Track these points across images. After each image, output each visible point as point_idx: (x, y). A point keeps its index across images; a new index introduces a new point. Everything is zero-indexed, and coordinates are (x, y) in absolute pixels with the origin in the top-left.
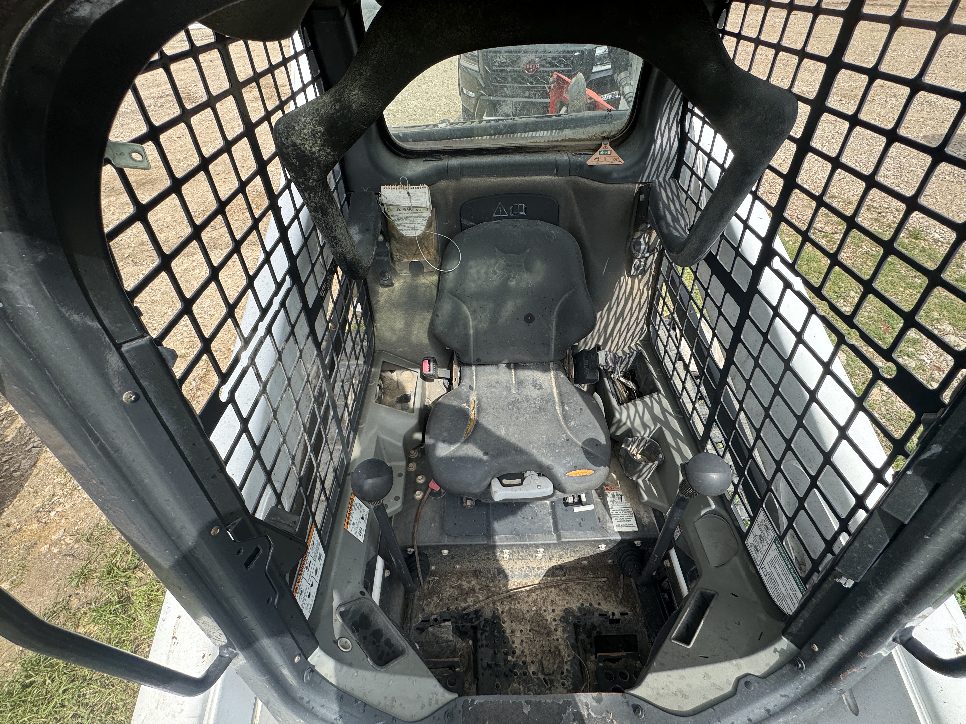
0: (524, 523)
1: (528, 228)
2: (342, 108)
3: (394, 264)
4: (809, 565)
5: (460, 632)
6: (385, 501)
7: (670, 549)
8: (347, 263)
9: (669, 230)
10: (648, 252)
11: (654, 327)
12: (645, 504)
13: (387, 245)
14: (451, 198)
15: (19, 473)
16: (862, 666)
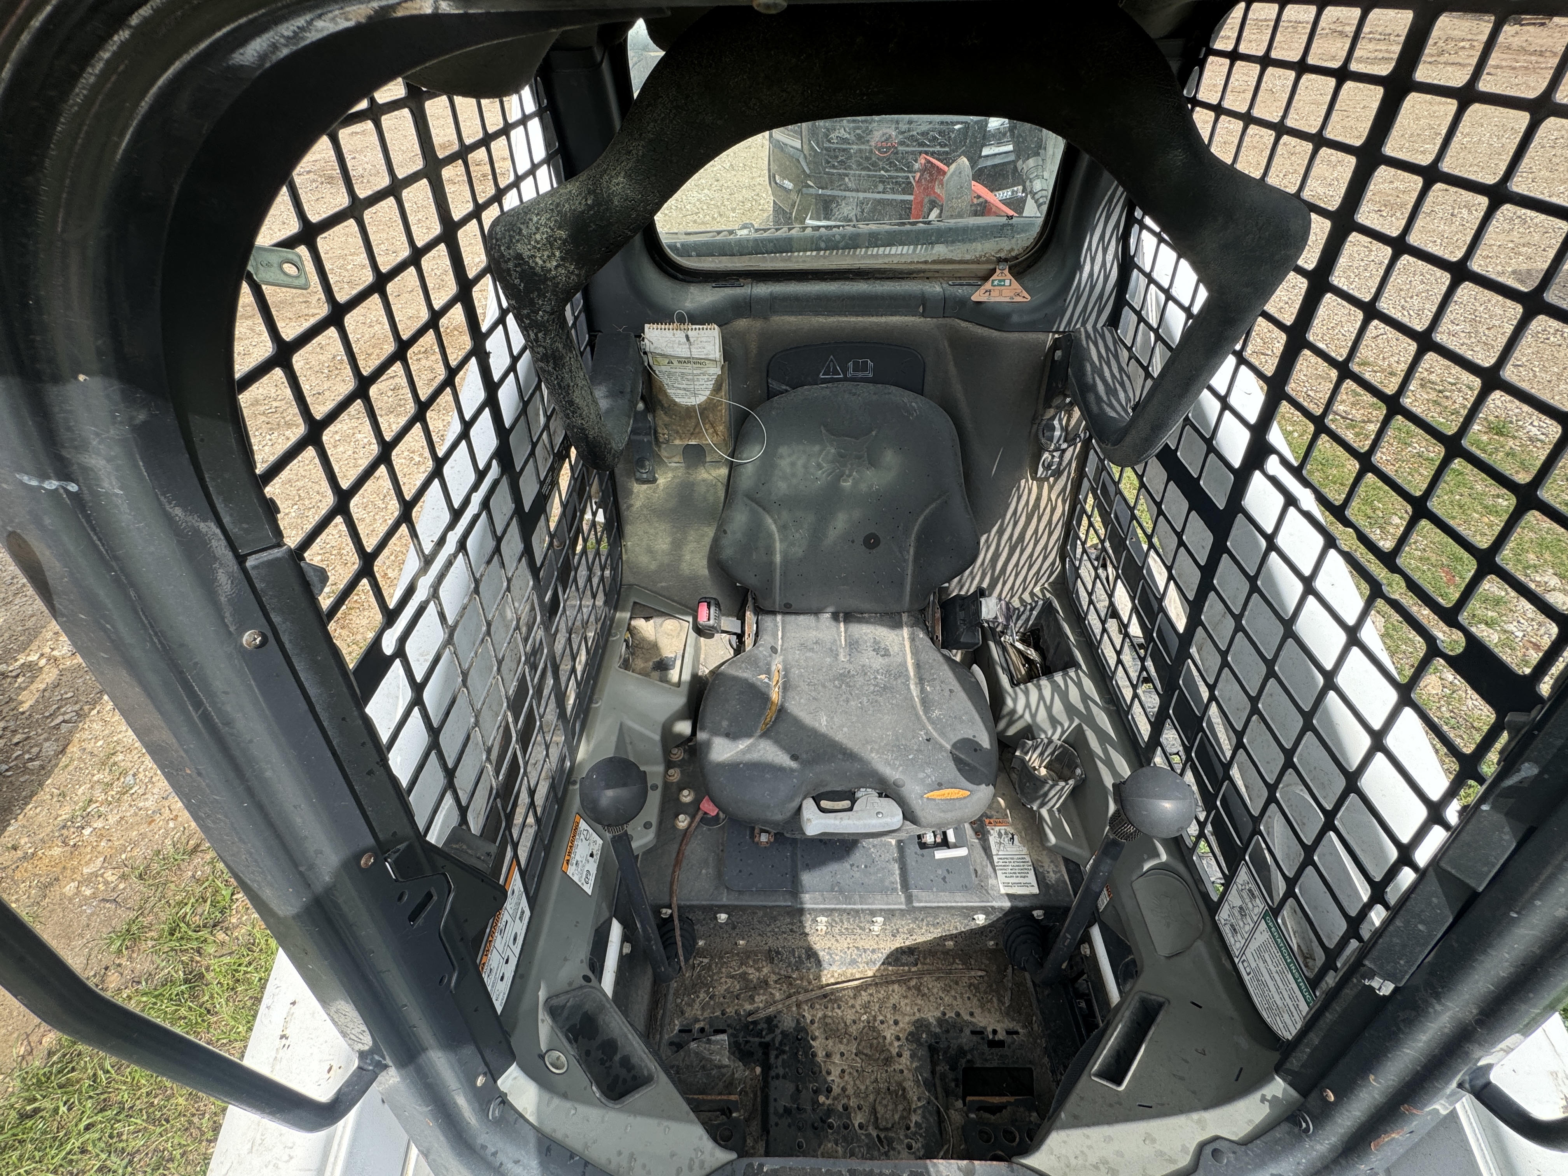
0: (852, 873)
1: (875, 397)
2: (597, 203)
3: (659, 447)
4: (1320, 957)
5: (741, 1052)
6: (630, 828)
7: (1091, 925)
8: (587, 443)
9: (1101, 409)
10: (1065, 441)
11: (1072, 563)
12: (1052, 850)
13: (650, 418)
14: (753, 347)
15: (37, 763)
16: (1407, 1129)
